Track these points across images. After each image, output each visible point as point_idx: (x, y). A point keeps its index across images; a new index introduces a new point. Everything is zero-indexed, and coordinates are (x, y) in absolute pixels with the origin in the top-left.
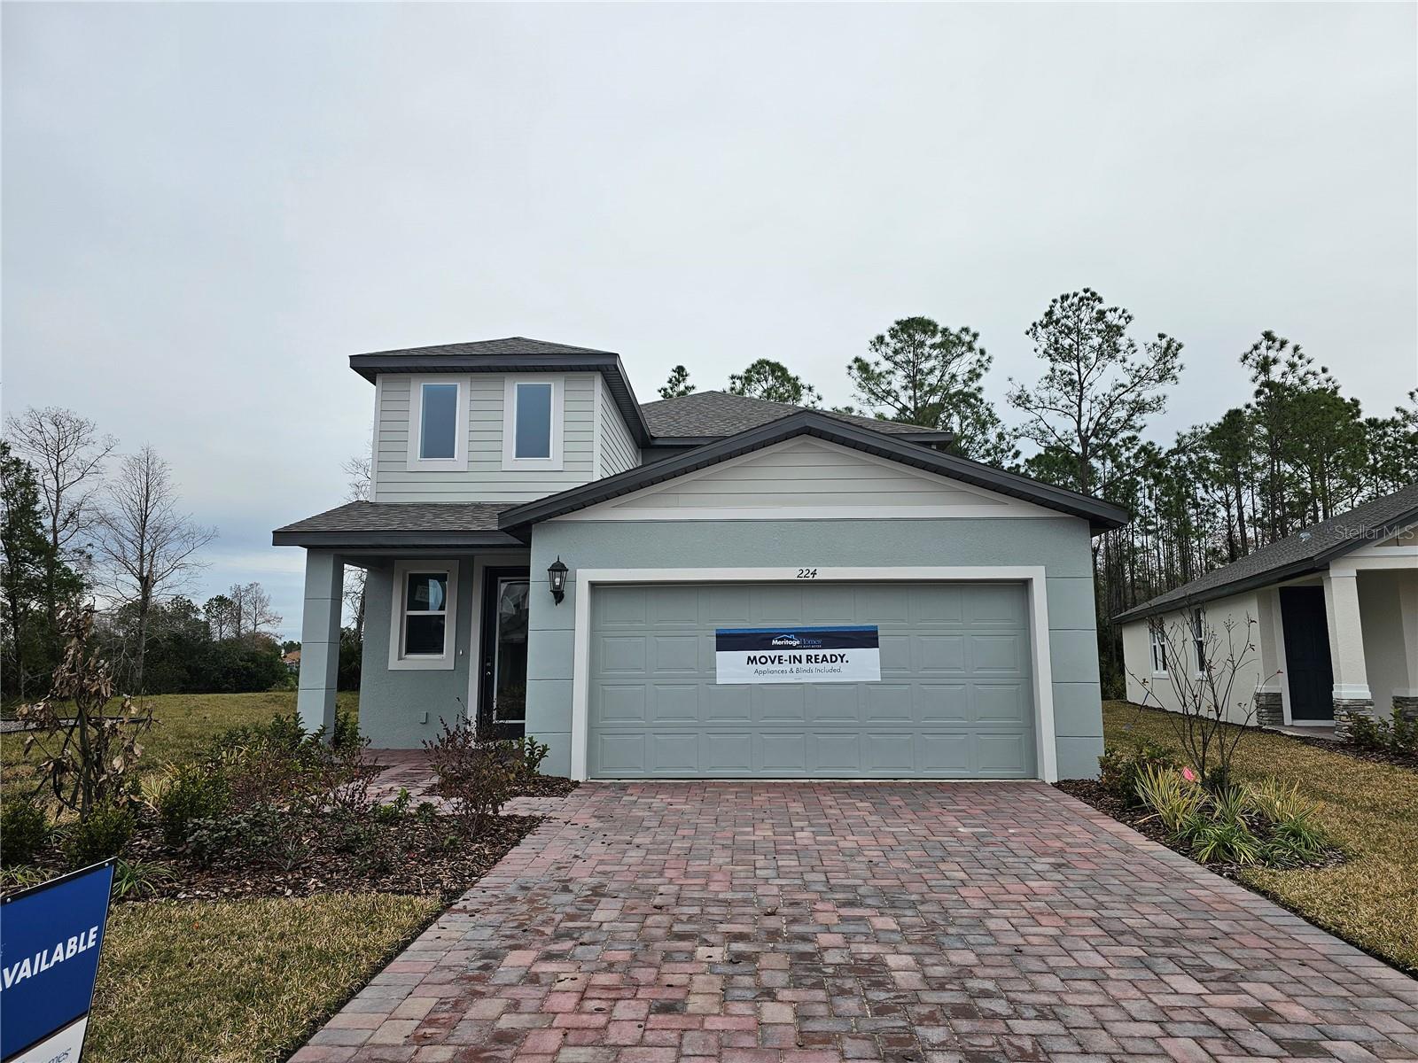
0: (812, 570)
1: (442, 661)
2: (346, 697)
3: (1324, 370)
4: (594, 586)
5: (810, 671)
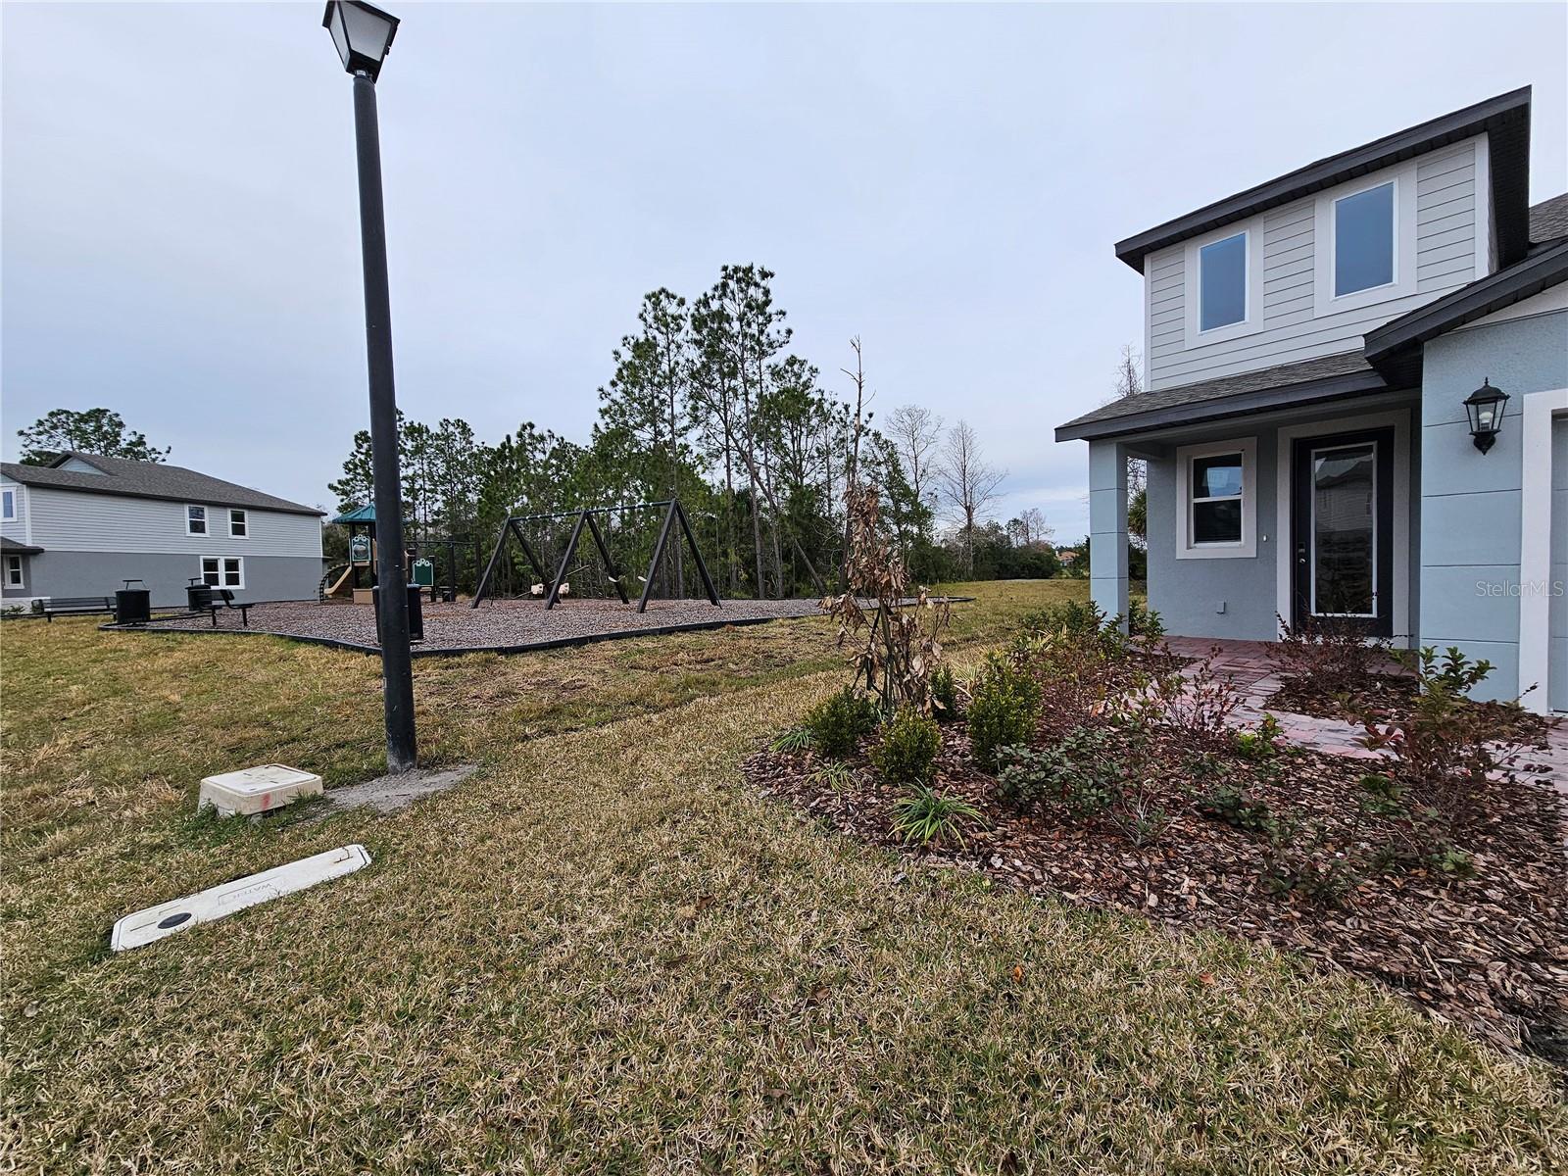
1: (1245, 546)
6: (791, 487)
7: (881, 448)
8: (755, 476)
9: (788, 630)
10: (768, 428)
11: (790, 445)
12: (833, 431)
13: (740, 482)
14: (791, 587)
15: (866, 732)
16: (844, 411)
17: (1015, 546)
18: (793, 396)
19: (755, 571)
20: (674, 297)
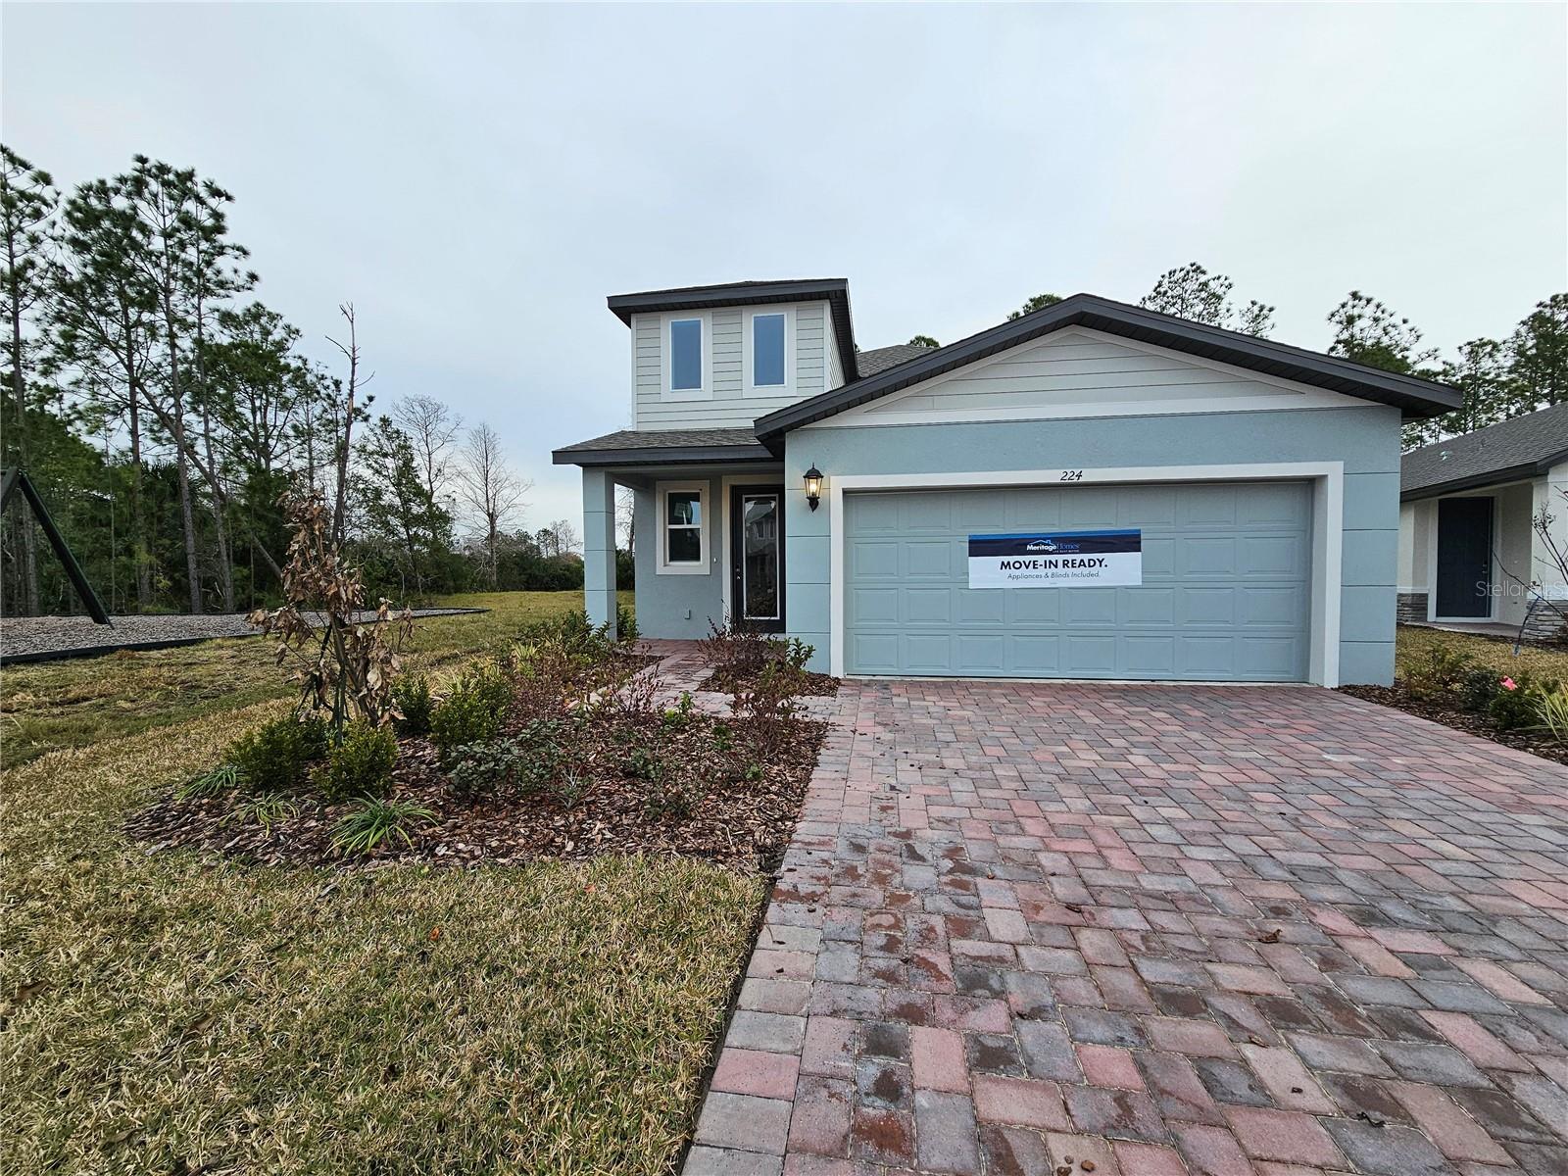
0: (1077, 472)
1: (700, 567)
2: (625, 594)
3: (1405, 321)
4: (846, 492)
5: (1066, 575)
6: (250, 470)
7: (389, 438)
8: (187, 448)
9: (231, 652)
10: (212, 389)
11: (249, 415)
12: (317, 409)
13: (156, 453)
14: (250, 598)
15: (318, 757)
16: (332, 387)
17: (545, 556)
18: (255, 354)
19: (186, 576)
20: (27, 167)
